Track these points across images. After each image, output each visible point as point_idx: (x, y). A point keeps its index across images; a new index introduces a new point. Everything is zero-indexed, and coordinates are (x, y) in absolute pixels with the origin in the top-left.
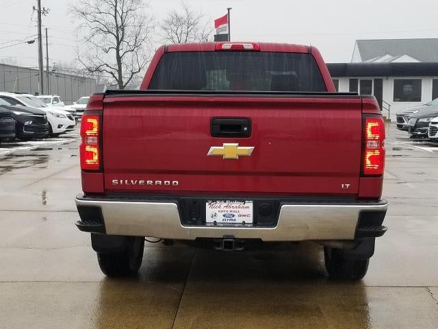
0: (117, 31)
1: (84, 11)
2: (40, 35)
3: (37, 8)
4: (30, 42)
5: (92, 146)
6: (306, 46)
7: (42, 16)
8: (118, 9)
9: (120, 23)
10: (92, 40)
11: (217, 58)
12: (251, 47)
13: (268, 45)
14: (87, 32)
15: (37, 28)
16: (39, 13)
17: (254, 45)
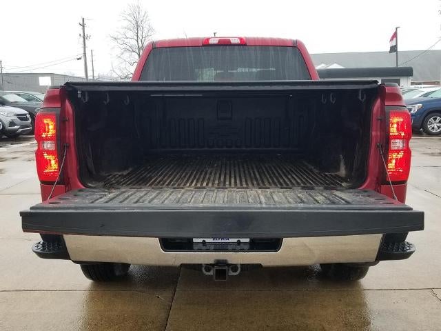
0: (139, 51)
1: (115, 36)
2: (85, 53)
3: (82, 35)
4: (78, 59)
5: (49, 153)
6: (291, 40)
7: (86, 41)
8: (139, 35)
9: (140, 45)
10: (122, 56)
11: (205, 52)
12: (237, 41)
13: (255, 40)
14: (118, 52)
15: (83, 49)
16: (84, 38)
17: (241, 39)
